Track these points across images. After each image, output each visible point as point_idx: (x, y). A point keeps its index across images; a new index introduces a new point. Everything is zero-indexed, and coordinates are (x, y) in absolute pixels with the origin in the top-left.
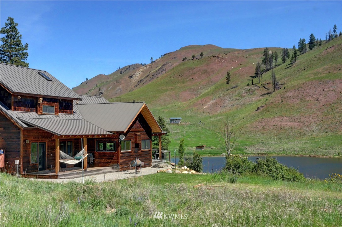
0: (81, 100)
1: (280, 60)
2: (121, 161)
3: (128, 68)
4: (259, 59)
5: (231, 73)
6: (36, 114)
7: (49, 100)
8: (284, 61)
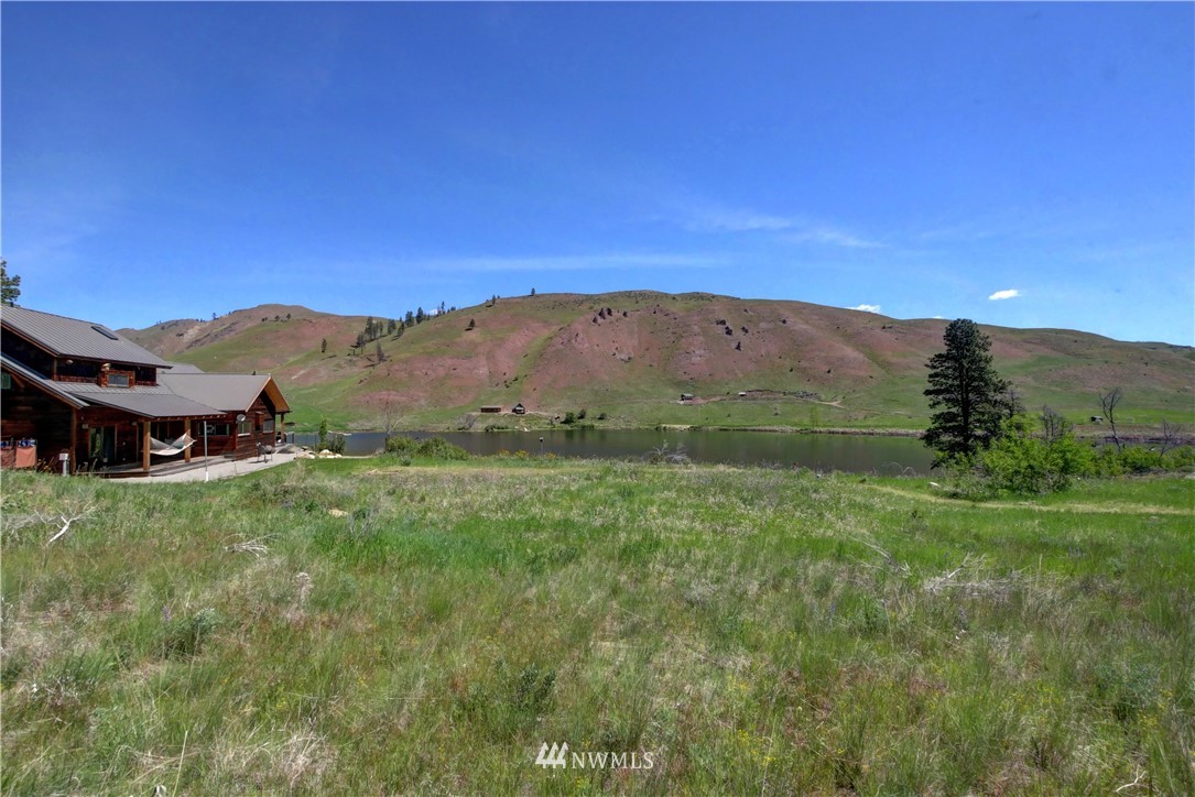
0: (170, 368)
1: (385, 331)
2: (237, 447)
3: (176, 323)
4: (363, 328)
5: (327, 340)
6: (97, 387)
7: (119, 366)
8: (390, 332)
